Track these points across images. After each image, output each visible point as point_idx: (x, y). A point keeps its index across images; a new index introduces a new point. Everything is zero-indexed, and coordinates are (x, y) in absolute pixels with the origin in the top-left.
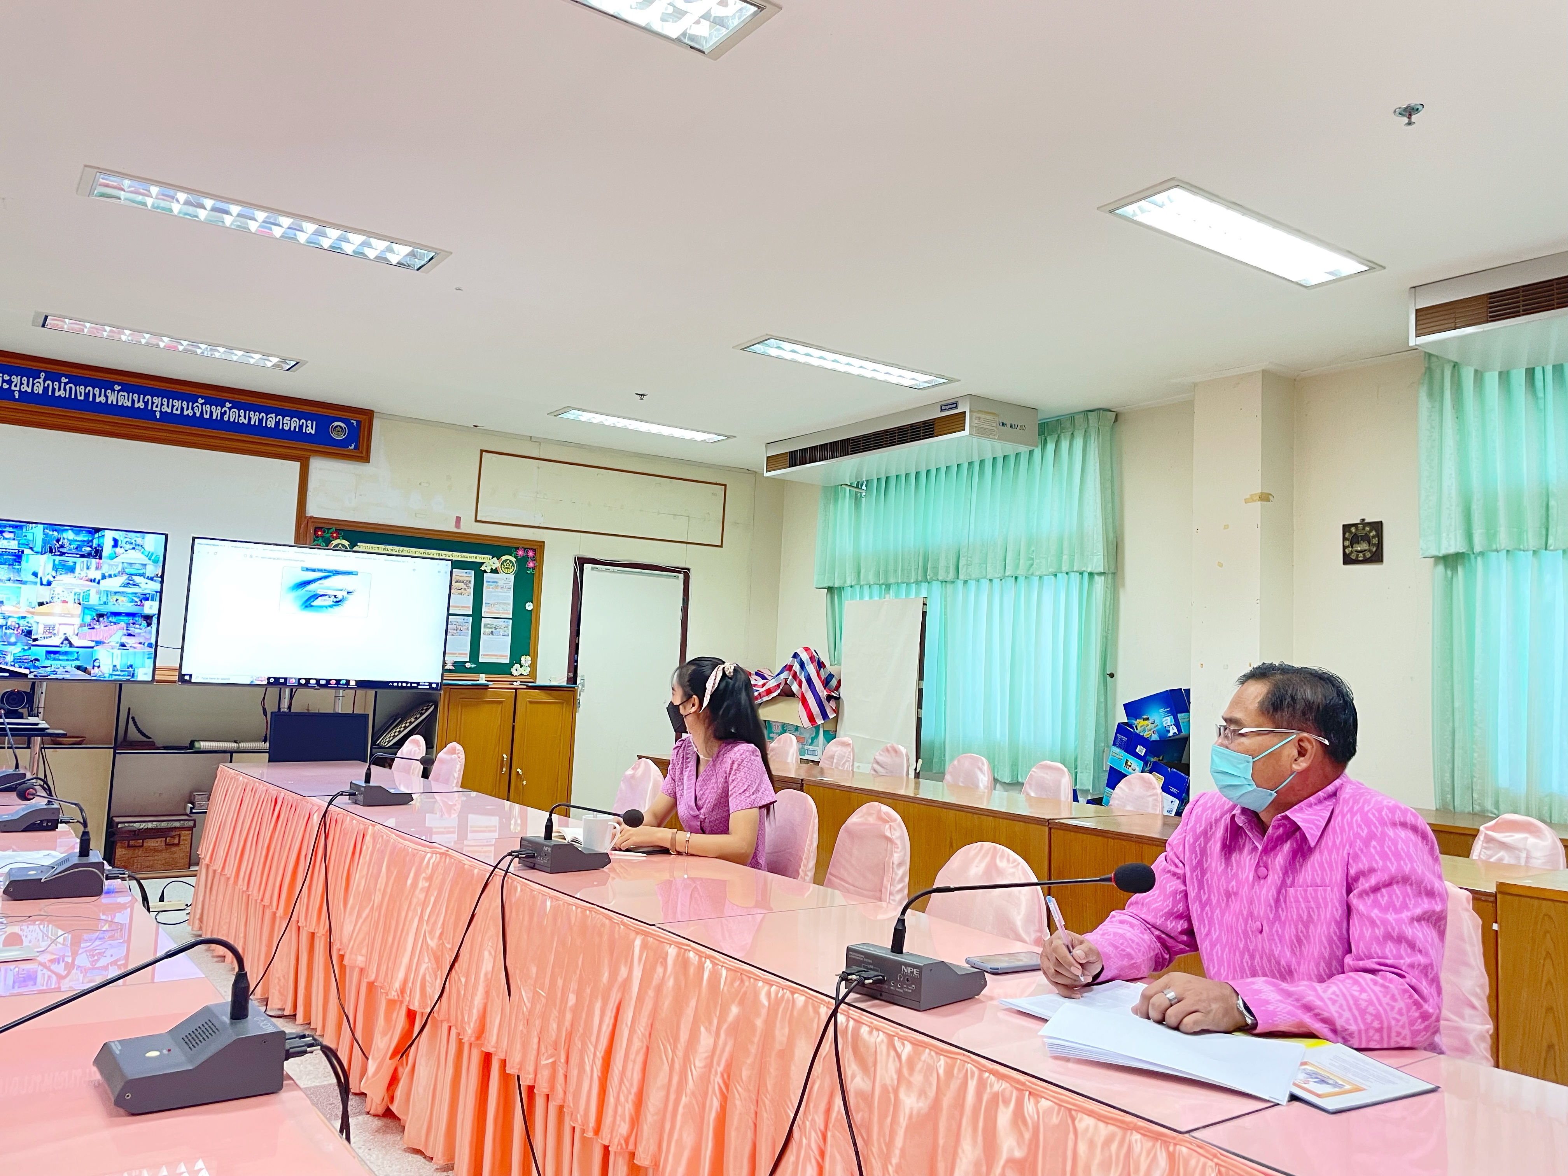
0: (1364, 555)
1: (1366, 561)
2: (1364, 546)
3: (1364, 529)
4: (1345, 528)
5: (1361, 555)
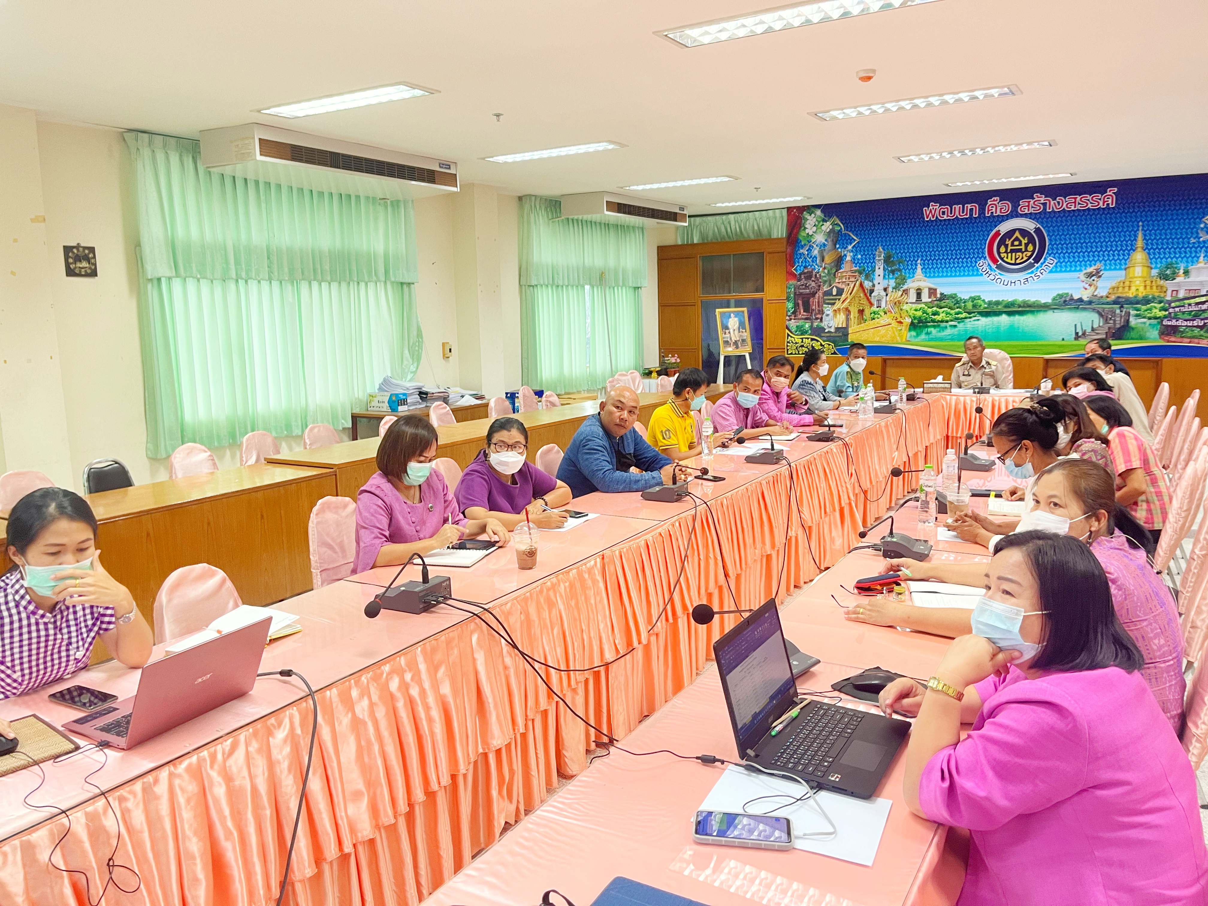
0: (86, 271)
1: (87, 275)
2: (84, 264)
3: (84, 251)
4: (67, 250)
5: (83, 270)
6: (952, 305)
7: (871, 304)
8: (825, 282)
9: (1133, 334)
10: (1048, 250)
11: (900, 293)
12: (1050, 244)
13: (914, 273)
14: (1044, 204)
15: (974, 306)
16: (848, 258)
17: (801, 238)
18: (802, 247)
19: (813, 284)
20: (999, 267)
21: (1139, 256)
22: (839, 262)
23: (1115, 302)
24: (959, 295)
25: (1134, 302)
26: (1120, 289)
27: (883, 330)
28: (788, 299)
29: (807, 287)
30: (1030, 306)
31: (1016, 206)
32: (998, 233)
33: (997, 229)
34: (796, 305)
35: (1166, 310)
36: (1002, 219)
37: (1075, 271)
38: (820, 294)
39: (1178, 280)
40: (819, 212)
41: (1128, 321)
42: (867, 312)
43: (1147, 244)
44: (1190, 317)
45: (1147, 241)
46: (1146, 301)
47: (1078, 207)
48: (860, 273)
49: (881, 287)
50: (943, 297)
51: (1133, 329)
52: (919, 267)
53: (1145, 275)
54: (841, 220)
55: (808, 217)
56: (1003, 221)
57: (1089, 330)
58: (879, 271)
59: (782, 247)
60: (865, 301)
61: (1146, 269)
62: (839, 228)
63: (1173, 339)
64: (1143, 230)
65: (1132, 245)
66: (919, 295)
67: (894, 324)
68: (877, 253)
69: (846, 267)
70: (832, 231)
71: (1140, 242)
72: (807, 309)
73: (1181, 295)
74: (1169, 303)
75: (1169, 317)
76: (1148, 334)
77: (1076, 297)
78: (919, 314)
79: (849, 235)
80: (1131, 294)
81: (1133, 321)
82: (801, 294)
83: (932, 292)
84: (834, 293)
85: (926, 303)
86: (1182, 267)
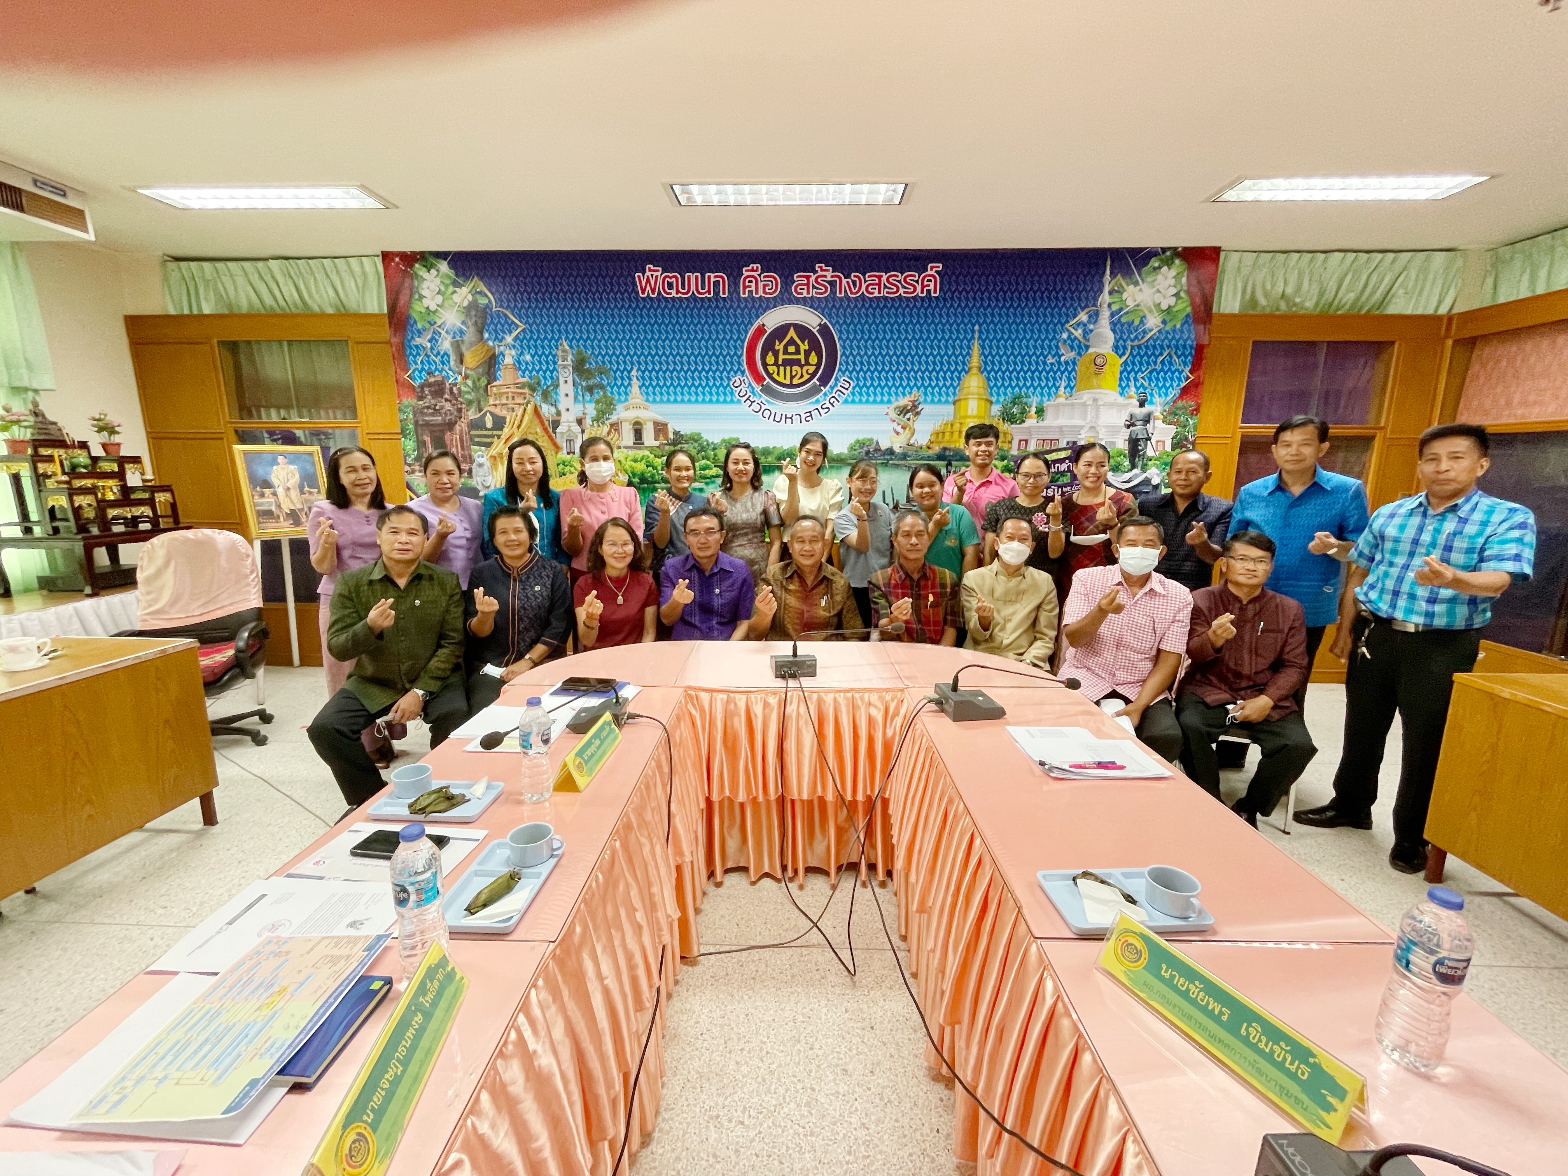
7: (557, 448)
8: (470, 403)
10: (841, 364)
11: (606, 429)
12: (844, 354)
13: (626, 393)
14: (832, 284)
16: (508, 360)
17: (414, 315)
18: (420, 333)
19: (448, 406)
20: (767, 390)
21: (974, 382)
22: (491, 364)
23: (940, 457)
24: (705, 436)
26: (947, 435)
28: (403, 433)
29: (437, 412)
31: (787, 281)
32: (761, 330)
33: (760, 321)
34: (421, 444)
36: (767, 305)
37: (882, 402)
38: (461, 426)
39: (1028, 423)
40: (444, 266)
43: (986, 363)
45: (986, 357)
47: (884, 293)
49: (572, 416)
50: (679, 439)
52: (635, 382)
54: (489, 286)
55: (425, 275)
56: (768, 308)
58: (566, 387)
59: (383, 332)
61: (983, 403)
62: (486, 301)
64: (980, 338)
65: (964, 363)
66: (638, 434)
68: (560, 353)
69: (505, 377)
70: (473, 306)
71: (975, 360)
77: (884, 446)
78: (640, 467)
79: (506, 315)
82: (427, 424)
83: (660, 428)
84: (489, 423)
85: (651, 449)
86: (1034, 401)
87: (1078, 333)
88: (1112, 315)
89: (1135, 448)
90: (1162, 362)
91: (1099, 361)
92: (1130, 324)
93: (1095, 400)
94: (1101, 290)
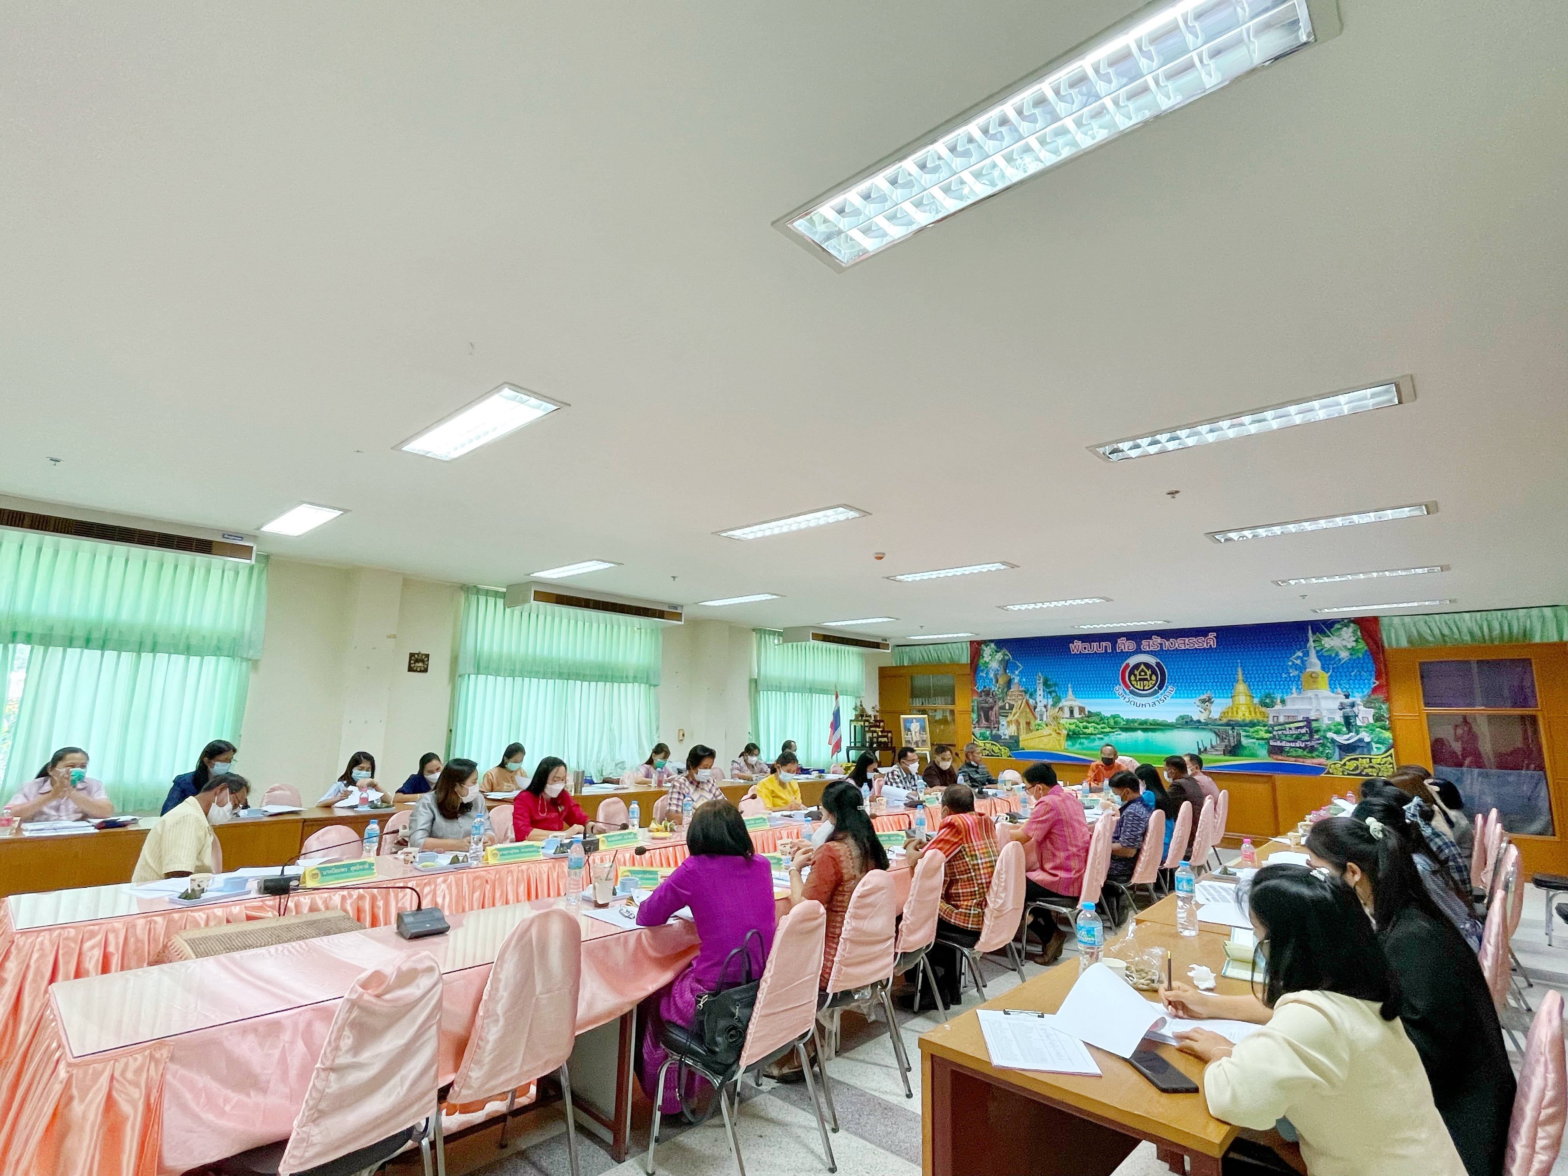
0: (421, 669)
1: (421, 671)
2: (420, 664)
3: (423, 657)
4: (412, 655)
5: (419, 668)
6: (1098, 721)
7: (1036, 718)
8: (999, 699)
9: (1246, 752)
10: (1168, 680)
11: (1057, 710)
12: (1169, 675)
13: (1066, 694)
14: (1161, 644)
15: (1115, 723)
16: (1016, 681)
17: (980, 664)
18: (982, 671)
19: (991, 700)
20: (1132, 692)
21: (1241, 687)
22: (1009, 683)
23: (1228, 724)
24: (1103, 713)
25: (1243, 725)
26: (1230, 714)
27: (1045, 739)
28: (973, 711)
29: (987, 703)
30: (1158, 724)
31: (1139, 645)
32: (1128, 665)
33: (1127, 662)
34: (979, 716)
35: (1270, 732)
36: (1130, 654)
37: (1192, 697)
38: (996, 708)
39: (1276, 707)
40: (993, 645)
41: (1239, 742)
42: (1033, 724)
43: (1246, 678)
44: (1291, 739)
45: (1246, 675)
46: (1252, 724)
47: (1187, 647)
48: (1026, 693)
49: (1042, 704)
50: (1090, 714)
51: (1245, 748)
52: (1070, 689)
53: (1248, 702)
54: (1009, 652)
55: (985, 648)
56: (1131, 656)
57: (1209, 747)
58: (1040, 692)
59: (968, 670)
60: (1030, 715)
61: (1248, 698)
62: (1008, 658)
63: (1280, 758)
64: (1241, 666)
65: (1234, 678)
66: (1072, 712)
67: (1054, 735)
68: (1037, 678)
69: (1014, 688)
70: (1003, 660)
71: (1240, 676)
72: (987, 719)
73: (1282, 719)
74: (1272, 726)
75: (1274, 738)
76: (1258, 752)
77: (1195, 718)
78: (1073, 727)
79: (1016, 663)
80: (1239, 717)
81: (1244, 741)
82: (982, 708)
83: (1082, 710)
84: (1007, 707)
85: (1077, 719)
86: (1278, 697)
87: (1298, 662)
88: (1317, 652)
89: (1348, 722)
90: (1355, 675)
91: (1314, 675)
92: (1330, 656)
93: (1316, 695)
94: (1308, 641)
